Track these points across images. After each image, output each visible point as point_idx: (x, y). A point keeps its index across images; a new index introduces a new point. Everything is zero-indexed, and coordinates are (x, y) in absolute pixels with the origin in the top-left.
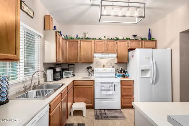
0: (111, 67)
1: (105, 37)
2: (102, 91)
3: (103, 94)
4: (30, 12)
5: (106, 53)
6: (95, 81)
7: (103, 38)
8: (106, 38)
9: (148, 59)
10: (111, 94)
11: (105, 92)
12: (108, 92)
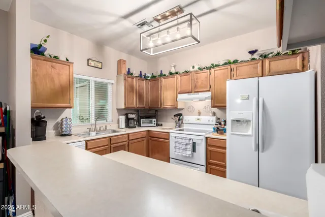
0: (211, 114)
1: (193, 67)
2: (178, 150)
3: (176, 153)
4: (98, 64)
5: (195, 92)
6: (171, 134)
7: (192, 69)
8: (196, 68)
9: (248, 98)
10: (188, 155)
11: (181, 151)
12: (185, 152)
